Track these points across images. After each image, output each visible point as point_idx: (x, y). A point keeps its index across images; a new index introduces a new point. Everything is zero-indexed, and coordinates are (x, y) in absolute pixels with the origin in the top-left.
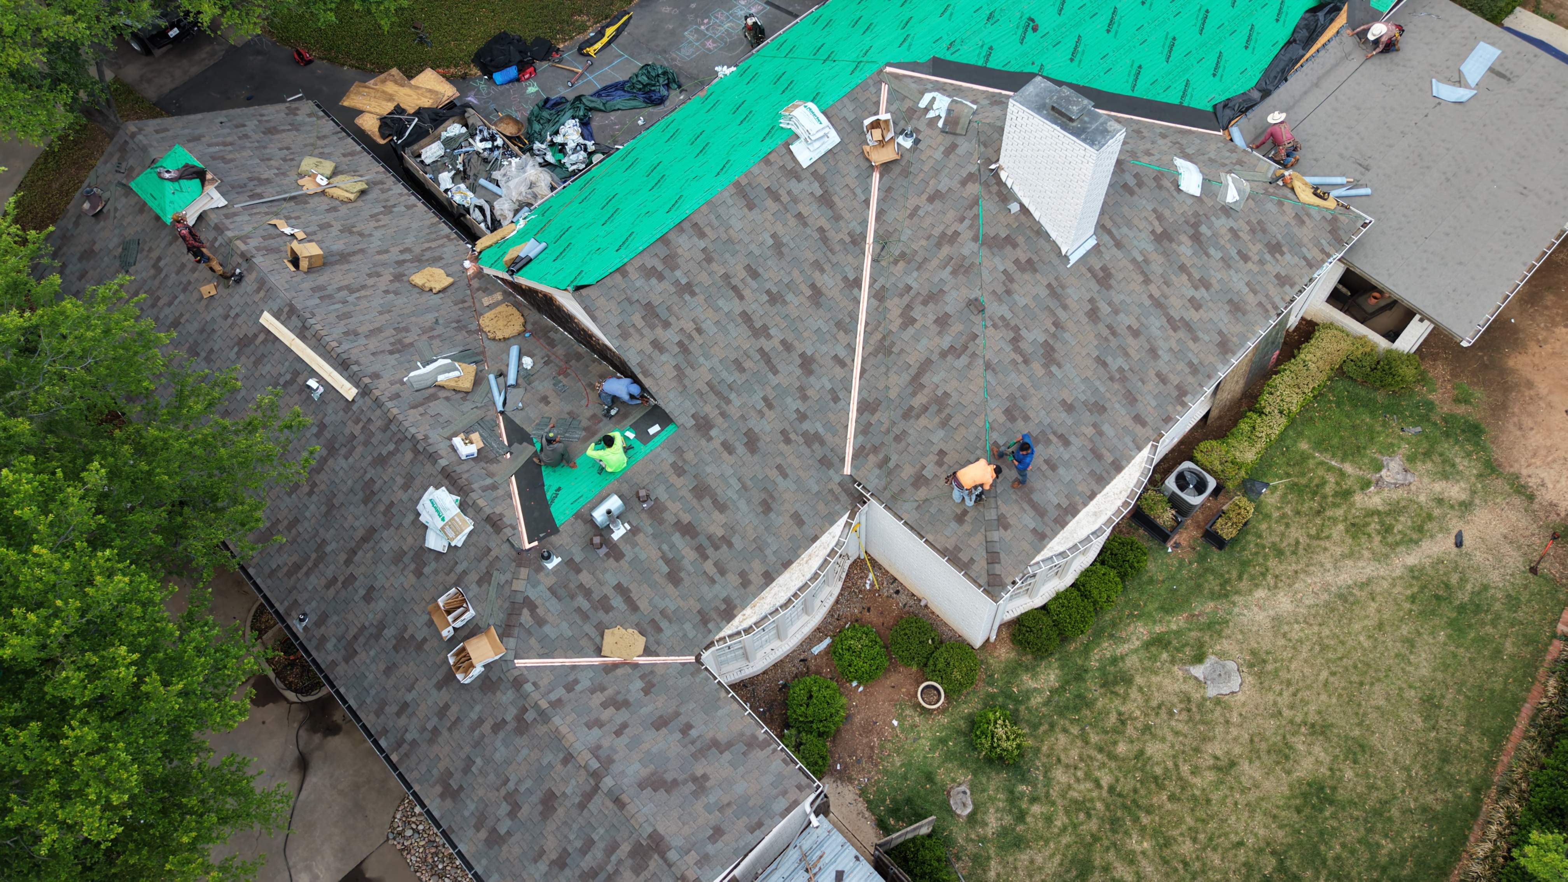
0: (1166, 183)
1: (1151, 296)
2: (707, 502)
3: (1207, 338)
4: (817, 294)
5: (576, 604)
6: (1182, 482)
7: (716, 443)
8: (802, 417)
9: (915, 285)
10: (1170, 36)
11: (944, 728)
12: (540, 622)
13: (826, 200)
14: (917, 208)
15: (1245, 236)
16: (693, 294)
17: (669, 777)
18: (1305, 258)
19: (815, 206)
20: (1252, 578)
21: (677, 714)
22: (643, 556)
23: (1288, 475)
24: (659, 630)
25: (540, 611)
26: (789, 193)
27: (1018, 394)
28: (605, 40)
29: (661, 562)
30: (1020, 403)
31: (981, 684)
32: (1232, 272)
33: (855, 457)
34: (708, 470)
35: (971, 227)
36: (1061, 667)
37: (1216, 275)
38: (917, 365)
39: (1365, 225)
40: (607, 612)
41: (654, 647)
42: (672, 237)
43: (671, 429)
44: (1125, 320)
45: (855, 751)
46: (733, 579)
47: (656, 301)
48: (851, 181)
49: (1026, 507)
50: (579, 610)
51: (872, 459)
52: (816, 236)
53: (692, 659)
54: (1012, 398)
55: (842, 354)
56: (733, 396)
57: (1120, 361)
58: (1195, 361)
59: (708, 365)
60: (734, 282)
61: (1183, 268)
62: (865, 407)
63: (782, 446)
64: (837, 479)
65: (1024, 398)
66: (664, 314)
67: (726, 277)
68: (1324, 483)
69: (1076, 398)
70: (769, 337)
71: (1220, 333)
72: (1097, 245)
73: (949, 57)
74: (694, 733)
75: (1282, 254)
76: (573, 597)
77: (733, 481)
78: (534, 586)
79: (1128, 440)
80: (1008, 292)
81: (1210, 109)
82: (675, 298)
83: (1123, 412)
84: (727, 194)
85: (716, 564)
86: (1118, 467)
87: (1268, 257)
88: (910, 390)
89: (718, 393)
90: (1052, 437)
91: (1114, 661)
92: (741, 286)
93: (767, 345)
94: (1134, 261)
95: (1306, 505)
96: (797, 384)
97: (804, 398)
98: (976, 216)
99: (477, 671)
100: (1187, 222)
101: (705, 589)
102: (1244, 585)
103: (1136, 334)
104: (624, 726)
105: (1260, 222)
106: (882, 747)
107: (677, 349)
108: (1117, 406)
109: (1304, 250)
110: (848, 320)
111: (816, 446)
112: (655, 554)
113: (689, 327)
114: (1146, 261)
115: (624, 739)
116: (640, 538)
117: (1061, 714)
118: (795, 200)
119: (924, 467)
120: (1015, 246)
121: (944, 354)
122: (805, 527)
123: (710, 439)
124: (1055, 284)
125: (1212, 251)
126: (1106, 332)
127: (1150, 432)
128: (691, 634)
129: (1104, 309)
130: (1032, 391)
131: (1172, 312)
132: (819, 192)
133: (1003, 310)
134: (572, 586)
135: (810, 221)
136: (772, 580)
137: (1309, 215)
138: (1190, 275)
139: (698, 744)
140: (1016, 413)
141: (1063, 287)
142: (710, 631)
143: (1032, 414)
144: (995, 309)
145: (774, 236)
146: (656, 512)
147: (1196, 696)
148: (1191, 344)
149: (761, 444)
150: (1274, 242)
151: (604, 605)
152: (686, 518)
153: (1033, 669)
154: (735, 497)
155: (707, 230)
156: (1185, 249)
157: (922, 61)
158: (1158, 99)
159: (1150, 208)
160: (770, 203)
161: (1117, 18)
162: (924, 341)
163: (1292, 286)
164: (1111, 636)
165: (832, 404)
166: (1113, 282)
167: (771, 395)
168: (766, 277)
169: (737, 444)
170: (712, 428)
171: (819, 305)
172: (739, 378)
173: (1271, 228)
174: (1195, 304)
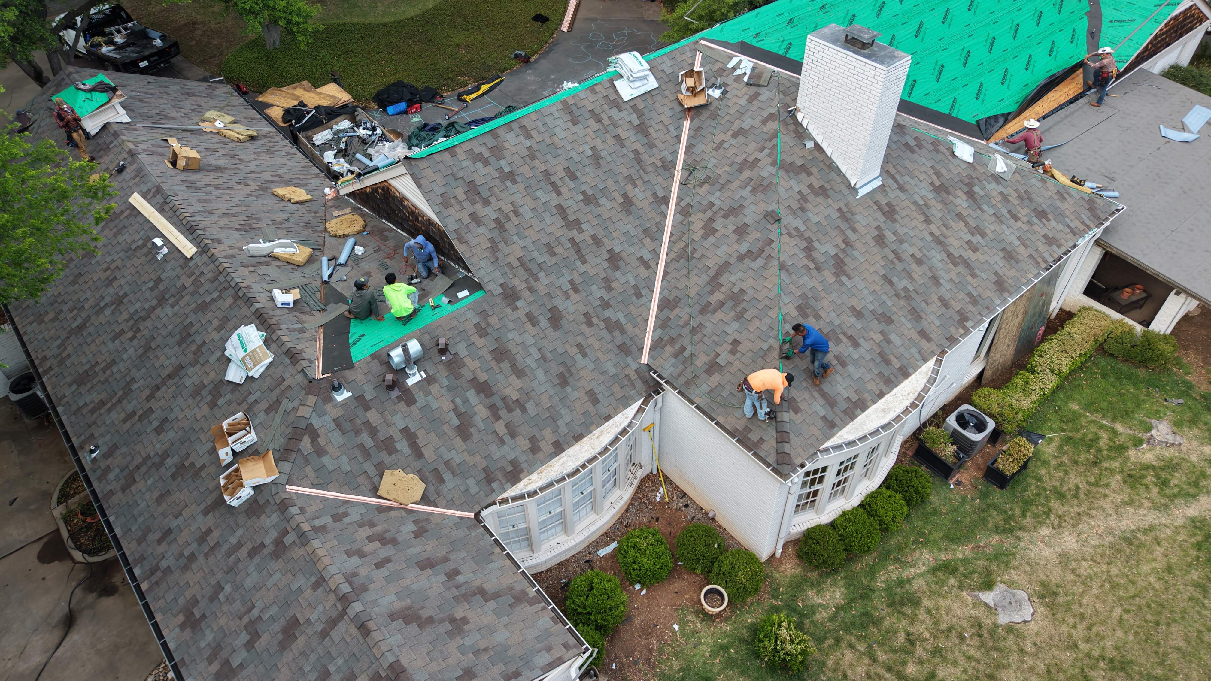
0: (942, 148)
1: (932, 233)
2: (506, 365)
3: (984, 276)
4: (627, 204)
5: (359, 440)
6: (962, 421)
7: (521, 314)
9: (717, 202)
10: (939, 64)
11: (726, 635)
13: (642, 129)
14: (723, 142)
15: (1013, 200)
16: (514, 182)
17: (425, 614)
18: (1068, 226)
19: (631, 133)
20: (1035, 516)
21: (446, 560)
22: (435, 405)
23: (1062, 430)
24: (441, 480)
25: (321, 441)
26: (610, 118)
27: (810, 295)
28: (480, 92)
29: (452, 415)
30: (812, 302)
31: (766, 596)
32: (1004, 227)
33: (653, 347)
34: (511, 336)
35: (769, 155)
36: (848, 586)
37: (991, 227)
38: (717, 267)
39: (1118, 210)
40: (390, 454)
41: (434, 498)
43: (479, 294)
44: (908, 249)
45: (633, 652)
46: (523, 443)
47: (479, 181)
48: (666, 120)
49: (817, 395)
50: (361, 446)
51: (669, 350)
52: (631, 156)
53: (472, 515)
54: (804, 296)
55: (647, 257)
56: (541, 275)
58: (975, 294)
59: (521, 243)
60: (553, 179)
62: (664, 305)
63: (584, 327)
64: (634, 366)
65: (816, 299)
66: (485, 193)
67: (547, 173)
68: (1097, 439)
69: (864, 307)
70: (581, 231)
71: (996, 273)
72: (883, 186)
73: (754, 43)
74: (460, 579)
75: (1048, 219)
76: (357, 432)
77: (533, 351)
78: (320, 416)
79: (914, 351)
80: (802, 209)
81: (974, 122)
82: (497, 182)
83: (909, 326)
84: (554, 109)
85: (507, 426)
86: (904, 373)
87: (1035, 220)
88: (709, 288)
89: (527, 270)
90: (842, 337)
91: (901, 583)
92: (559, 183)
93: (579, 237)
94: (915, 203)
95: (1082, 456)
96: (603, 275)
97: (609, 289)
98: (775, 147)
99: (246, 493)
100: (962, 181)
101: (493, 448)
102: (1028, 521)
103: (919, 262)
104: (387, 560)
105: (1026, 192)
106: (661, 651)
107: (493, 225)
108: (903, 320)
110: (655, 229)
111: (617, 333)
112: (447, 405)
113: (507, 208)
114: (927, 205)
115: (384, 571)
116: (434, 388)
117: (847, 630)
118: (615, 125)
119: (718, 355)
120: (809, 174)
121: (741, 258)
122: (599, 406)
123: (516, 309)
124: (845, 209)
125: (985, 207)
126: (892, 256)
127: (935, 347)
128: (474, 490)
129: (890, 237)
130: (823, 294)
131: (952, 250)
132: (636, 122)
133: (798, 223)
134: (358, 422)
135: (627, 143)
136: (562, 450)
137: (1069, 194)
138: (966, 223)
139: (463, 590)
140: (809, 311)
141: (852, 214)
142: (493, 491)
143: (822, 314)
144: (790, 221)
145: (593, 148)
146: (454, 366)
147: (987, 622)
148: (969, 278)
149: (564, 322)
150: (1040, 209)
151: (388, 446)
152: (483, 377)
153: (819, 585)
154: (534, 365)
155: (534, 133)
156: (961, 202)
157: (732, 41)
158: (931, 107)
159: (929, 164)
160: (592, 122)
162: (724, 248)
163: (1059, 246)
164: (897, 560)
165: (634, 298)
166: (897, 217)
167: (578, 280)
168: (583, 180)
169: (541, 318)
170: (518, 299)
171: (629, 213)
172: (549, 260)
173: (1036, 198)
174: (972, 246)
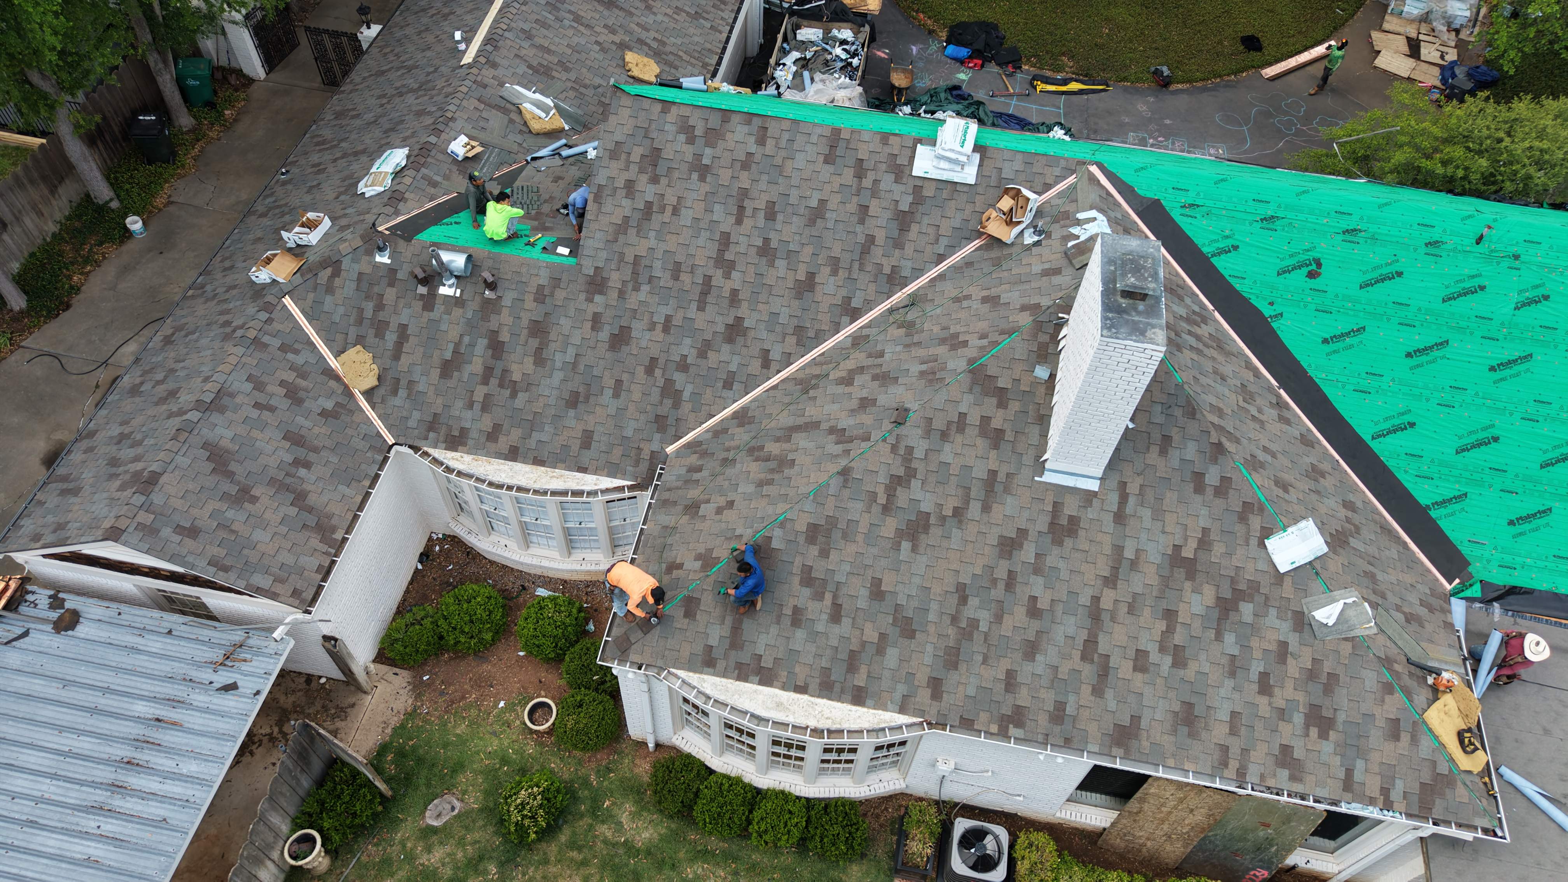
0: (1256, 523)
1: (1096, 599)
2: (534, 343)
3: (1112, 705)
4: (807, 286)
5: (364, 304)
6: (972, 838)
7: (591, 309)
8: (683, 366)
9: (887, 356)
10: (1495, 432)
11: (520, 752)
12: (330, 289)
13: (904, 219)
14: (968, 297)
15: (1293, 668)
16: (702, 179)
17: (233, 466)
18: (1349, 773)
19: (888, 214)
21: (315, 450)
22: (444, 327)
24: (395, 392)
25: (337, 282)
26: (876, 182)
28: (1064, 88)
29: (451, 346)
31: (593, 765)
32: (1229, 683)
33: (688, 445)
34: (563, 321)
35: (982, 348)
36: (662, 838)
37: (1205, 666)
38: (808, 420)
39: (1495, 835)
40: (376, 336)
41: (377, 399)
42: (735, 119)
43: (572, 261)
44: (1037, 586)
45: (450, 684)
46: (486, 423)
47: (667, 153)
48: (946, 227)
49: (729, 620)
50: (361, 310)
51: (693, 460)
52: (861, 239)
53: (390, 441)
55: (775, 355)
56: (645, 288)
57: (984, 617)
58: (1070, 710)
59: (653, 243)
60: (747, 203)
61: (1170, 615)
62: (741, 417)
63: (640, 371)
64: (655, 447)
66: (661, 170)
67: (744, 193)
69: (895, 593)
70: (727, 276)
71: (1136, 719)
72: (1095, 494)
73: (1176, 215)
74: (302, 472)
75: (1323, 735)
76: (368, 297)
77: (571, 352)
78: (353, 261)
79: (901, 689)
80: (944, 436)
82: (685, 167)
83: (928, 659)
84: (819, 131)
85: (487, 396)
86: (858, 698)
87: (1298, 719)
88: (779, 434)
89: (635, 273)
90: (828, 596)
92: (749, 212)
93: (718, 280)
94: (1119, 549)
96: (708, 337)
97: (702, 354)
98: (996, 343)
100: (1233, 581)
101: (459, 404)
103: (1034, 611)
104: (272, 409)
105: (1333, 677)
106: (467, 708)
107: (641, 206)
108: (929, 648)
109: (1360, 764)
110: (811, 334)
111: (668, 402)
112: (454, 334)
113: (671, 199)
114: (1134, 564)
115: (255, 413)
116: (457, 312)
118: (875, 192)
120: (1002, 404)
121: (832, 430)
122: (585, 452)
123: (590, 300)
124: (1001, 477)
125: (1230, 638)
126: (1001, 573)
127: (934, 711)
128: (412, 423)
129: (1028, 553)
131: (1102, 639)
132: (904, 206)
133: (920, 444)
134: (376, 289)
135: (869, 222)
136: (514, 460)
137: (1414, 740)
138: (1170, 630)
139: (288, 480)
140: (821, 539)
141: (1007, 490)
142: (426, 438)
144: (913, 435)
145: (823, 202)
146: (489, 308)
148: (1086, 690)
149: (626, 349)
150: (1325, 713)
151: (380, 328)
152: (504, 336)
153: (643, 808)
154: (558, 364)
155: (770, 143)
156: (1196, 602)
157: (1141, 192)
158: (1400, 476)
159: (1202, 523)
160: (849, 173)
161: (1436, 354)
162: (836, 406)
163: (1293, 778)
165: (720, 384)
166: (1068, 542)
167: (677, 321)
168: (779, 227)
169: (607, 328)
170: (601, 293)
171: (799, 296)
172: (666, 281)
173: (1341, 697)
174: (1141, 661)
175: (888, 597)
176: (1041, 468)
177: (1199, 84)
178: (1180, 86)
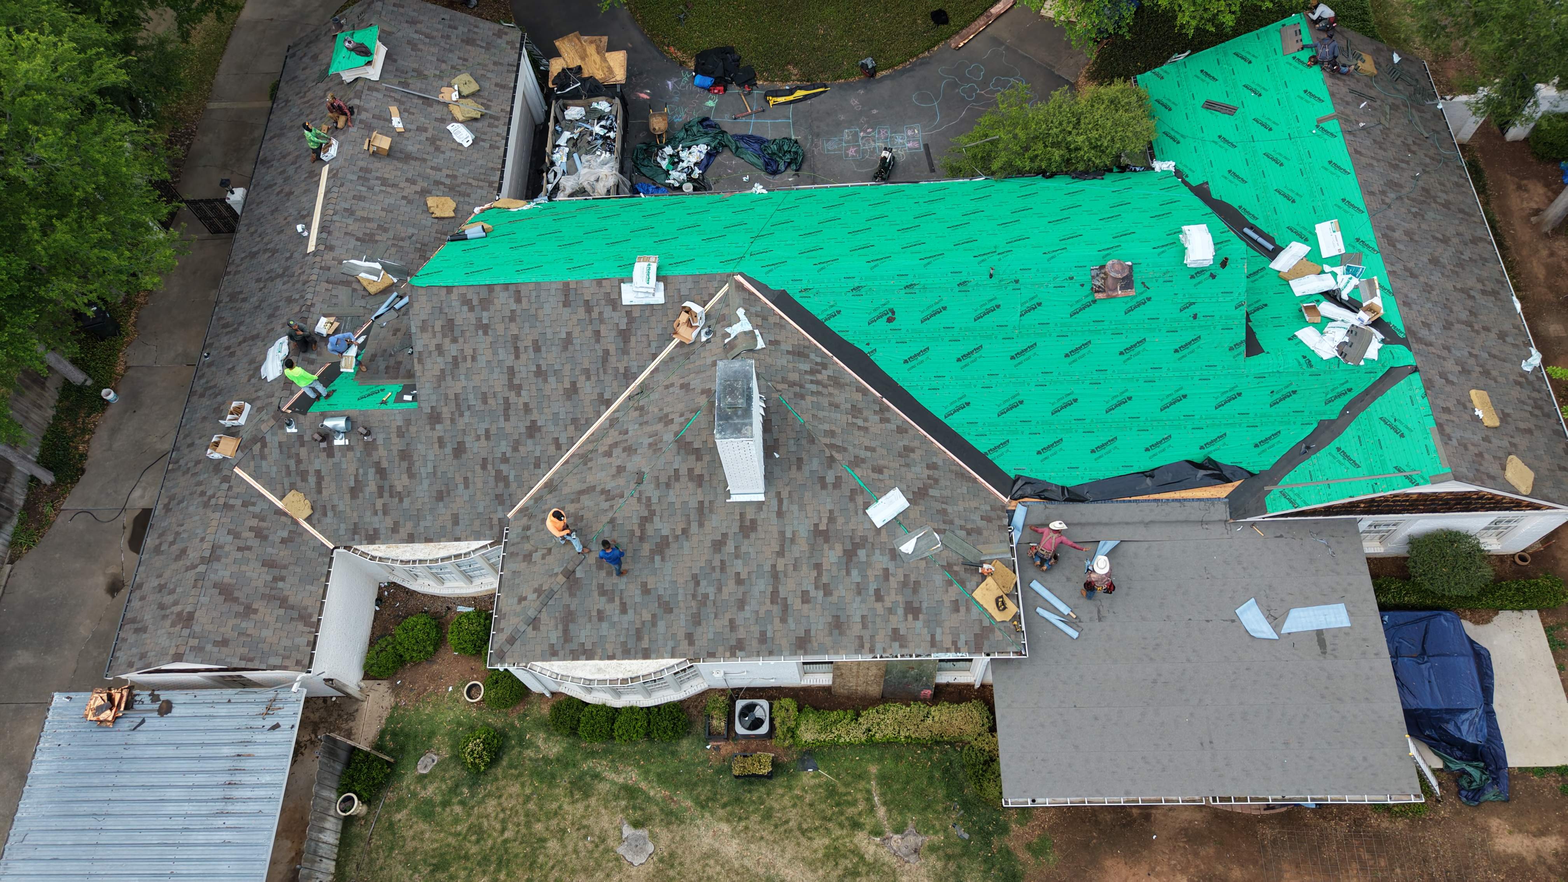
0: (860, 500)
1: (774, 566)
2: (405, 464)
3: (793, 626)
4: (573, 391)
5: (288, 462)
6: (746, 711)
7: (436, 434)
8: (505, 460)
9: (630, 433)
10: (1020, 398)
11: (469, 717)
12: (263, 457)
13: (625, 335)
14: (672, 385)
15: (893, 582)
16: (486, 333)
17: (236, 594)
18: (933, 637)
19: (614, 333)
21: (285, 567)
22: (344, 466)
23: (837, 776)
24: (325, 515)
25: (266, 451)
26: (601, 313)
28: (791, 98)
29: (352, 478)
31: (515, 715)
32: (858, 599)
33: (521, 511)
34: (419, 446)
35: (681, 424)
36: (566, 750)
37: (841, 591)
38: (588, 485)
39: (1020, 652)
40: (302, 481)
41: (315, 521)
42: (497, 289)
43: (415, 404)
44: (738, 566)
45: (416, 683)
46: (389, 522)
47: (458, 321)
48: (653, 335)
49: (560, 627)
50: (288, 467)
51: (525, 521)
52: (600, 353)
53: (331, 546)
55: (563, 440)
56: (467, 414)
57: (711, 591)
58: (769, 634)
59: (464, 383)
60: (519, 344)
61: (818, 567)
63: (478, 468)
64: (500, 515)
66: (457, 333)
67: (516, 338)
68: (854, 803)
69: (656, 589)
70: (519, 395)
71: (807, 632)
72: (762, 503)
74: (280, 584)
75: (916, 618)
76: (289, 457)
77: (430, 465)
78: (273, 435)
79: (671, 644)
80: (668, 485)
81: (1013, 476)
82: (472, 328)
83: (682, 623)
84: (554, 286)
85: (384, 505)
86: (646, 655)
87: (900, 611)
88: (574, 496)
89: (458, 405)
90: (617, 599)
92: (522, 350)
93: (513, 399)
94: (782, 533)
95: (823, 806)
96: (517, 437)
97: (515, 449)
98: (688, 420)
100: (851, 538)
101: (368, 513)
103: (739, 582)
104: (249, 548)
105: (917, 583)
106: (430, 695)
107: (451, 360)
108: (682, 616)
109: (939, 631)
110: (583, 422)
111: (501, 485)
112: (352, 470)
113: (469, 352)
114: (793, 540)
115: (239, 555)
116: (350, 454)
117: (531, 775)
118: (601, 321)
120: (699, 458)
121: (603, 492)
122: (456, 527)
123: (433, 429)
124: (706, 504)
125: (855, 573)
126: (717, 563)
127: (691, 652)
128: (342, 532)
129: (730, 547)
131: (781, 589)
132: (623, 326)
133: (655, 495)
134: (293, 451)
135: (602, 340)
136: (413, 542)
137: (968, 610)
138: (820, 575)
139: (273, 592)
141: (711, 511)
142: (354, 540)
144: (649, 489)
145: (569, 334)
146: (369, 448)
147: (611, 842)
148: (777, 621)
149: (464, 456)
150: (915, 605)
151: (304, 475)
152: (385, 464)
153: (551, 734)
154: (424, 475)
155: (524, 301)
156: (832, 555)
157: (771, 287)
158: (967, 438)
159: (829, 507)
160: (581, 311)
161: (975, 355)
162: (604, 473)
163: (901, 646)
164: (613, 761)
165: (532, 466)
166: (753, 535)
167: (493, 431)
168: (544, 356)
169: (449, 445)
170: (439, 423)
171: (569, 398)
172: (479, 406)
173: (924, 593)
174: (805, 598)
175: (653, 592)
176: (728, 495)
177: (900, 67)
178: (884, 73)
